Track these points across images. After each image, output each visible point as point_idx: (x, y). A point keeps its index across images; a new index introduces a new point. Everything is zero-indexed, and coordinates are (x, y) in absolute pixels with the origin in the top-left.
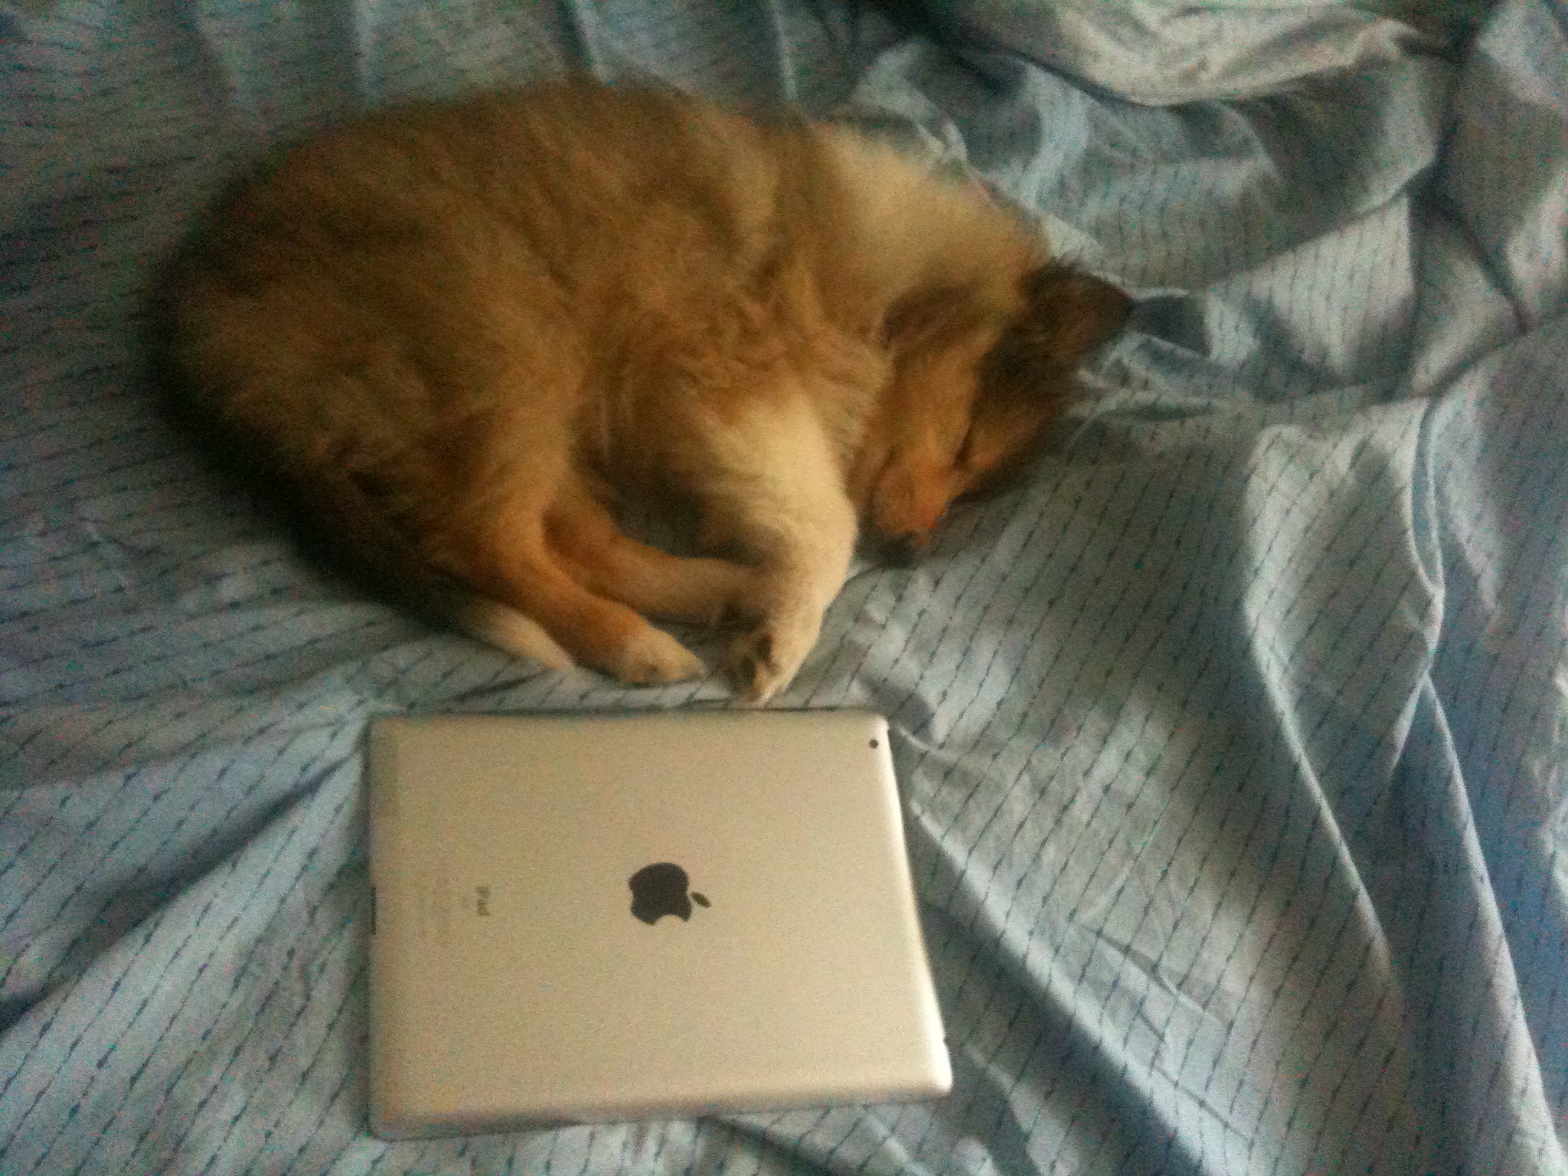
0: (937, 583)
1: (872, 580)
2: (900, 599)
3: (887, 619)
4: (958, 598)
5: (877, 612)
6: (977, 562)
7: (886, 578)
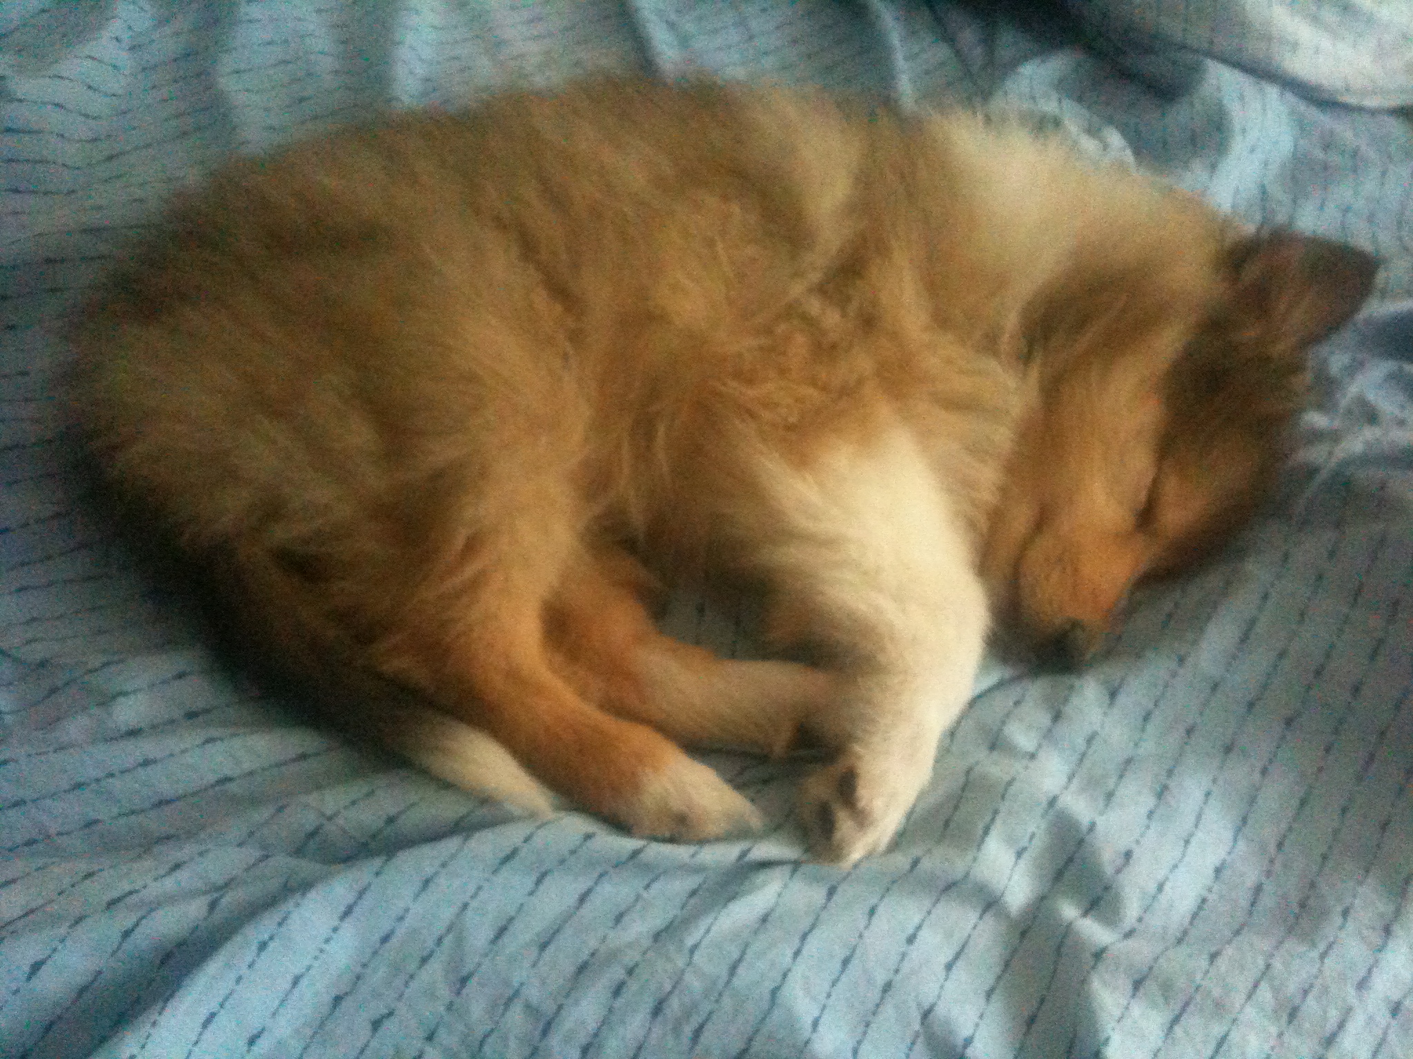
0: (1113, 695)
1: (1015, 692)
2: (1057, 717)
3: (1040, 746)
4: (1147, 718)
5: (1022, 736)
6: (1173, 665)
7: (1036, 689)
